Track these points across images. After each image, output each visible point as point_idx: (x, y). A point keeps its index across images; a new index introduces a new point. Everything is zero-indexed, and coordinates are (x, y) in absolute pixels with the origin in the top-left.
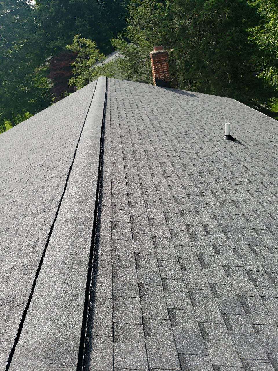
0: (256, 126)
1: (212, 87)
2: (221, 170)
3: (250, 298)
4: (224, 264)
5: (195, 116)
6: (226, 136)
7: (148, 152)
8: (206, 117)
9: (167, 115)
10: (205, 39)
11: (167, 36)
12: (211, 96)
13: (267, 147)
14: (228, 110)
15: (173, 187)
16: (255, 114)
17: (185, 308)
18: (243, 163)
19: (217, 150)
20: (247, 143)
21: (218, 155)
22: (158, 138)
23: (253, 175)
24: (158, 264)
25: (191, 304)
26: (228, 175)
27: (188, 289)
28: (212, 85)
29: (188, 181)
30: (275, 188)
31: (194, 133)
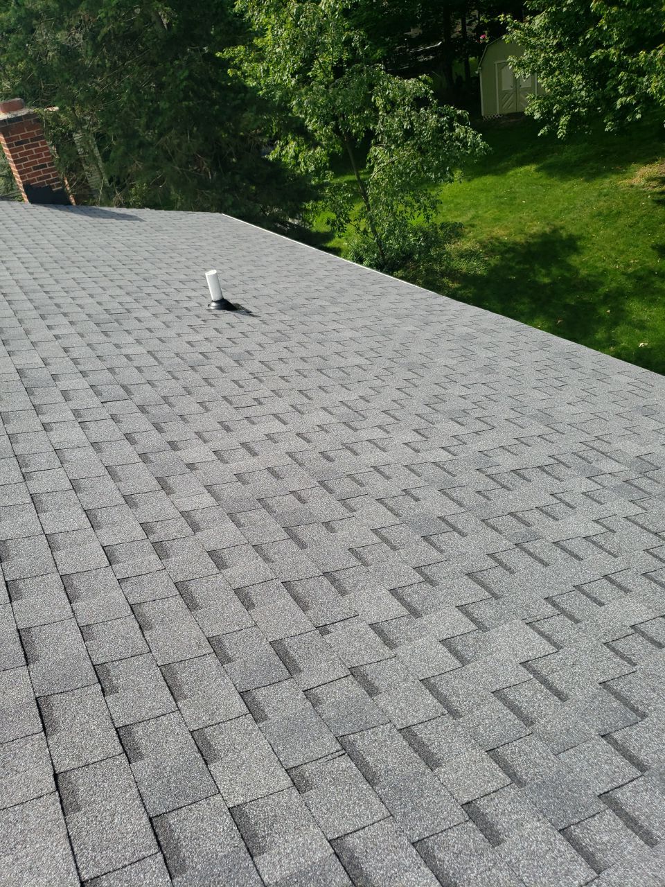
0: (278, 269)
1: (173, 193)
2: (212, 381)
3: (296, 639)
4: (237, 586)
5: (139, 267)
6: (216, 302)
7: (27, 371)
8: (166, 266)
9: (67, 273)
10: (128, 79)
11: (30, 73)
12: (173, 213)
13: (304, 312)
14: (214, 240)
15: (104, 445)
16: (274, 243)
17: (158, 713)
18: (260, 355)
19: (199, 337)
20: (264, 311)
21: (203, 349)
22: (50, 333)
23: (283, 378)
24: (83, 636)
25: (171, 698)
26: (230, 389)
27: (160, 669)
28: (172, 187)
29: (140, 423)
30: (328, 396)
31: (140, 306)
